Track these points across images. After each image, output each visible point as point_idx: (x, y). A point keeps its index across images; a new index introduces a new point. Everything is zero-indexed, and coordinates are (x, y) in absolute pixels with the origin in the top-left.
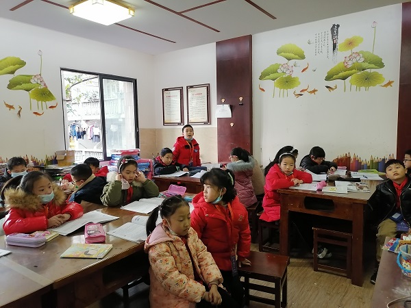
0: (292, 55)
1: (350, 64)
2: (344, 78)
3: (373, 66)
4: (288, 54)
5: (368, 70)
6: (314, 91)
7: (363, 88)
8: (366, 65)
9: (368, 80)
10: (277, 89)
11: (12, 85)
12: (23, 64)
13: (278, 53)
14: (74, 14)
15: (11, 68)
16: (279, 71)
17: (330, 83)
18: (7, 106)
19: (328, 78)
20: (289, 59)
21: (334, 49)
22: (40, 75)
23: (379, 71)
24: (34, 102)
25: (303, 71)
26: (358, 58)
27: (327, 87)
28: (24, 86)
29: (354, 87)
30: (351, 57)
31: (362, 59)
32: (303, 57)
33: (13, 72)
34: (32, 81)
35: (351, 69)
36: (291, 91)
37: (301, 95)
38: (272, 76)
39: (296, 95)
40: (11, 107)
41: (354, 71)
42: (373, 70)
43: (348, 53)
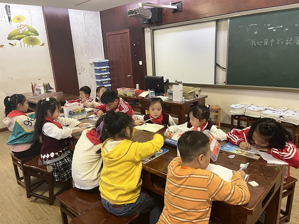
1: (21, 31)
2: (19, 39)
3: (33, 34)
5: (32, 36)
6: (2, 46)
7: (31, 46)
8: (30, 33)
9: (33, 42)
17: (11, 42)
19: (9, 38)
21: (9, 20)
23: (37, 37)
26: (25, 28)
27: (10, 44)
29: (26, 44)
30: (20, 27)
31: (27, 30)
35: (22, 34)
41: (24, 35)
42: (34, 36)
43: (19, 24)
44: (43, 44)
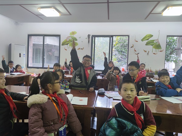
11: (147, 44)
12: (152, 36)
14: (163, 15)
15: (148, 38)
18: (144, 51)
22: (158, 39)
24: (154, 49)
28: (151, 44)
33: (148, 40)
34: (154, 42)
40: (146, 51)
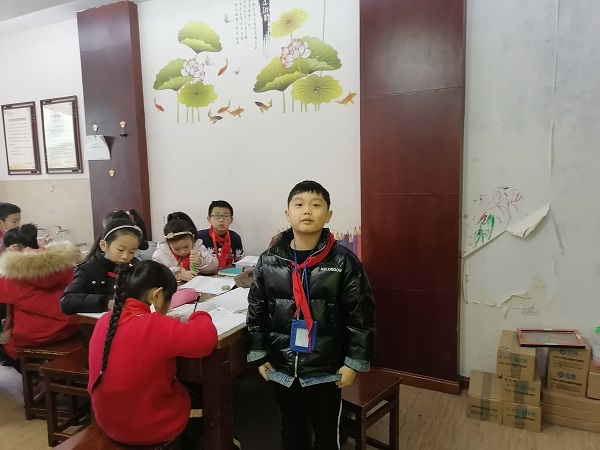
0: (201, 43)
1: (290, 62)
2: (282, 88)
3: (324, 64)
4: (194, 41)
5: (317, 73)
6: (239, 111)
7: (311, 106)
8: (314, 63)
9: (318, 90)
10: (183, 107)
13: (181, 39)
16: (183, 72)
17: (263, 97)
19: (259, 88)
20: (198, 51)
21: (265, 33)
23: (334, 74)
25: (219, 74)
27: (258, 104)
29: (298, 103)
30: (290, 49)
31: (308, 53)
32: (217, 48)
35: (292, 70)
36: (204, 110)
37: (220, 118)
38: (173, 81)
39: (212, 118)
41: (297, 73)
42: (325, 73)
43: (286, 40)
44: (350, 97)
